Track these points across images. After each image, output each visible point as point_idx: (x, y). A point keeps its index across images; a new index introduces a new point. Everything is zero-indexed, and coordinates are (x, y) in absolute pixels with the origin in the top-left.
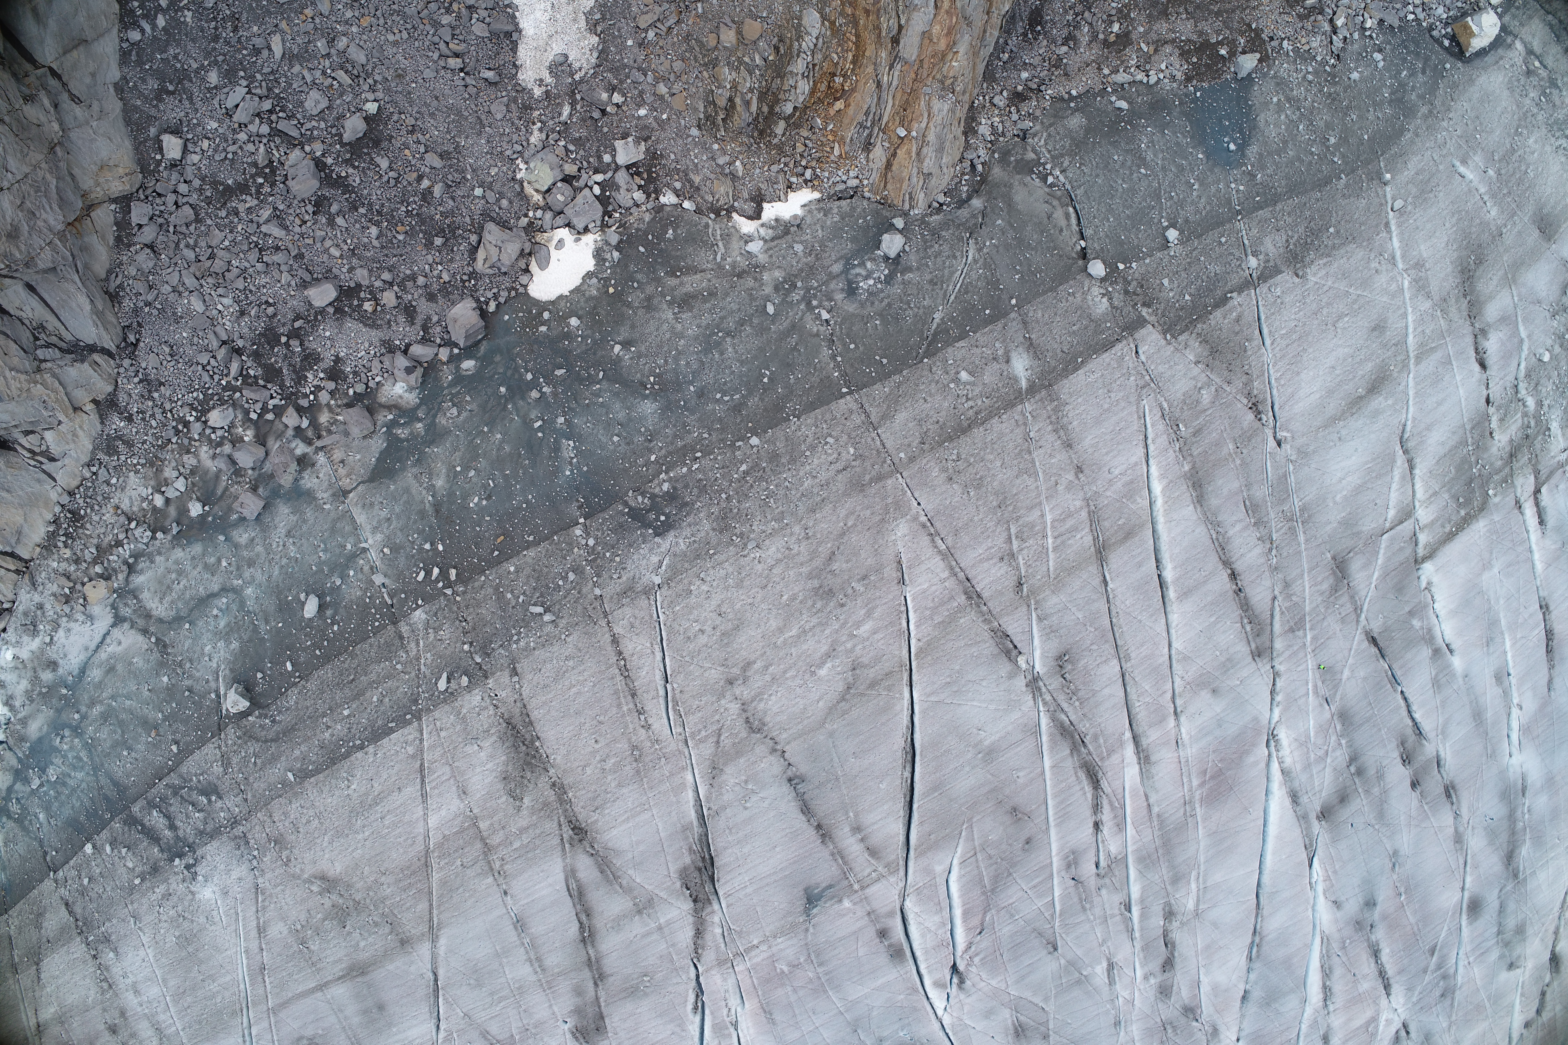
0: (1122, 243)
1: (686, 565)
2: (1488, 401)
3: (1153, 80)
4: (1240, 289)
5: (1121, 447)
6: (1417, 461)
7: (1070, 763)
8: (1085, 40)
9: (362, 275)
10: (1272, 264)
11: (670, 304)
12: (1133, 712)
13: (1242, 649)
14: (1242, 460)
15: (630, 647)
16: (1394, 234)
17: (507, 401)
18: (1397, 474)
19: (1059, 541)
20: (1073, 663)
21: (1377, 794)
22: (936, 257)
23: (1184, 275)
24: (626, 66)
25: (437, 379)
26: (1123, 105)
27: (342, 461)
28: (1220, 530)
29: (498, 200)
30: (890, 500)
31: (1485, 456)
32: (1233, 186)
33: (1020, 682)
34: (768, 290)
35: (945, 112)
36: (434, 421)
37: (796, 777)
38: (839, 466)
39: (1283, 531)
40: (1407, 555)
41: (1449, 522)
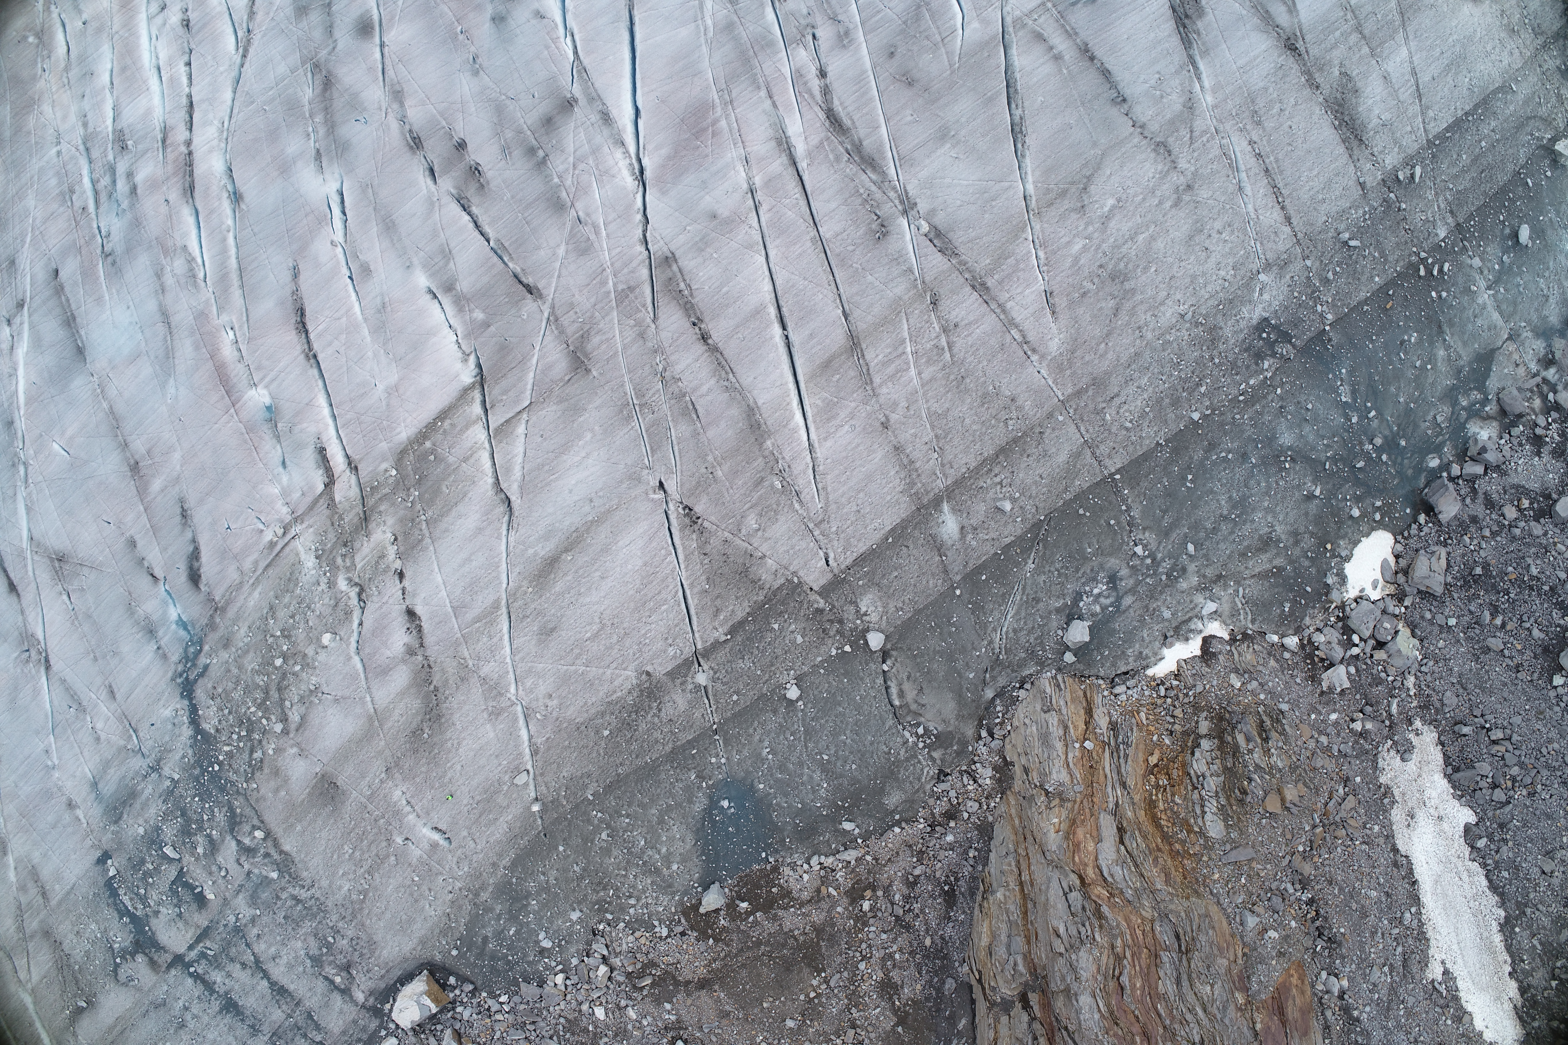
0: (846, 674)
1: (1240, 292)
2: (401, 575)
3: (814, 861)
4: (717, 645)
5: (844, 454)
6: (491, 493)
7: (861, 131)
8: (897, 885)
9: (1537, 529)
10: (678, 681)
11: (1279, 540)
12: (800, 188)
13: (687, 262)
14: (705, 461)
15: (1275, 214)
16: (526, 743)
17: (1398, 434)
18: (517, 473)
19: (900, 350)
20: (871, 230)
21: (507, 131)
22: (1033, 628)
23: (779, 651)
24: (1356, 757)
25: (1455, 447)
26: (848, 826)
27: (1517, 365)
28: (726, 383)
29: (1433, 617)
30: (1068, 372)
31: (402, 512)
32: (723, 761)
33: (923, 206)
34: (1192, 568)
35: (1054, 771)
36: (1453, 408)
37: (1119, 104)
38: (1117, 401)
39: (651, 392)
40: (497, 387)
41: (445, 431)
